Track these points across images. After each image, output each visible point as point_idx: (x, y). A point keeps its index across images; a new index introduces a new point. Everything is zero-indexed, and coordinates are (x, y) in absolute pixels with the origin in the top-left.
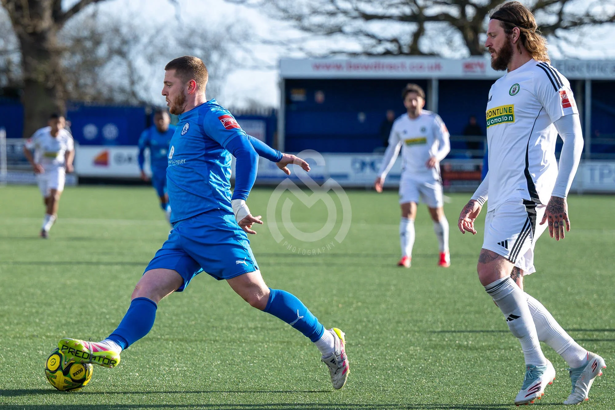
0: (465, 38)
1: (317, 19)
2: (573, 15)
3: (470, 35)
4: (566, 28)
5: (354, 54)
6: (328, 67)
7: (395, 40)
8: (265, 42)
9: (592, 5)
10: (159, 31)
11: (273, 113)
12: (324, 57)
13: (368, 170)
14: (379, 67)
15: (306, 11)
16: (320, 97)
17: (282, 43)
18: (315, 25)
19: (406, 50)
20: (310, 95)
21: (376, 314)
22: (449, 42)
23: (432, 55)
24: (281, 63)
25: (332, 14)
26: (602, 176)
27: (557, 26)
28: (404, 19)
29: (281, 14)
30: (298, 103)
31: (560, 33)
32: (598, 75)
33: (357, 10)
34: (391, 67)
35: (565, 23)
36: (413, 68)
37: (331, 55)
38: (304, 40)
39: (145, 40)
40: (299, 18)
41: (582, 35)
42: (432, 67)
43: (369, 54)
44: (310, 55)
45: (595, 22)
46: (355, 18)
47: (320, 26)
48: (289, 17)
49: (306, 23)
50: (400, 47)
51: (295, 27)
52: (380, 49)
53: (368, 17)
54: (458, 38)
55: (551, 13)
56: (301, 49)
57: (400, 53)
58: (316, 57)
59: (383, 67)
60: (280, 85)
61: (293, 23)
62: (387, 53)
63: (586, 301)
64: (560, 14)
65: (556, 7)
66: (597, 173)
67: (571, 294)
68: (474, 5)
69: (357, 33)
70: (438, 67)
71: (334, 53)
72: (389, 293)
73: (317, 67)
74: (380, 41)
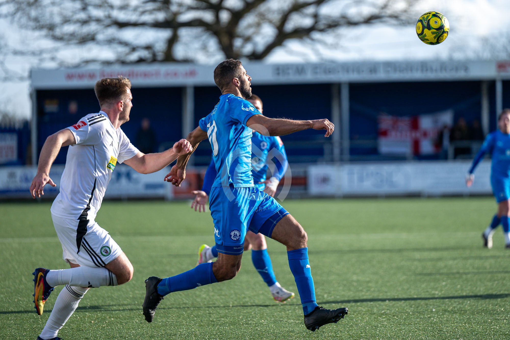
0: (220, 42)
1: (69, 28)
2: (328, 17)
3: (225, 40)
4: (322, 31)
5: (108, 63)
6: (81, 76)
7: (148, 48)
8: (16, 53)
9: (348, 6)
11: (26, 124)
12: (77, 66)
13: (124, 181)
14: (133, 75)
15: (57, 20)
16: (73, 107)
17: (33, 54)
18: (67, 34)
19: (160, 56)
20: (64, 106)
21: (129, 329)
22: (204, 48)
23: (186, 61)
24: (32, 74)
25: (85, 22)
26: (361, 179)
27: (312, 29)
28: (157, 25)
29: (32, 24)
30: (51, 114)
31: (316, 35)
32: (355, 77)
33: (109, 17)
34: (146, 75)
35: (321, 25)
36: (167, 74)
37: (83, 65)
38: (56, 50)
40: (51, 27)
41: (338, 36)
42: (186, 74)
43: (123, 63)
44: (62, 64)
45: (351, 23)
46: (108, 26)
47: (72, 35)
48: (41, 28)
49: (58, 32)
50: (154, 55)
51: (46, 36)
52: (134, 56)
53: (122, 25)
54: (213, 44)
55: (306, 16)
56: (53, 59)
57: (154, 60)
58: (68, 67)
59: (137, 75)
60: (31, 96)
61: (44, 32)
62: (141, 61)
64: (316, 16)
65: (311, 10)
66: (356, 177)
68: (228, 9)
69: (111, 41)
70: (192, 73)
71: (87, 62)
73: (70, 77)
74: (134, 49)
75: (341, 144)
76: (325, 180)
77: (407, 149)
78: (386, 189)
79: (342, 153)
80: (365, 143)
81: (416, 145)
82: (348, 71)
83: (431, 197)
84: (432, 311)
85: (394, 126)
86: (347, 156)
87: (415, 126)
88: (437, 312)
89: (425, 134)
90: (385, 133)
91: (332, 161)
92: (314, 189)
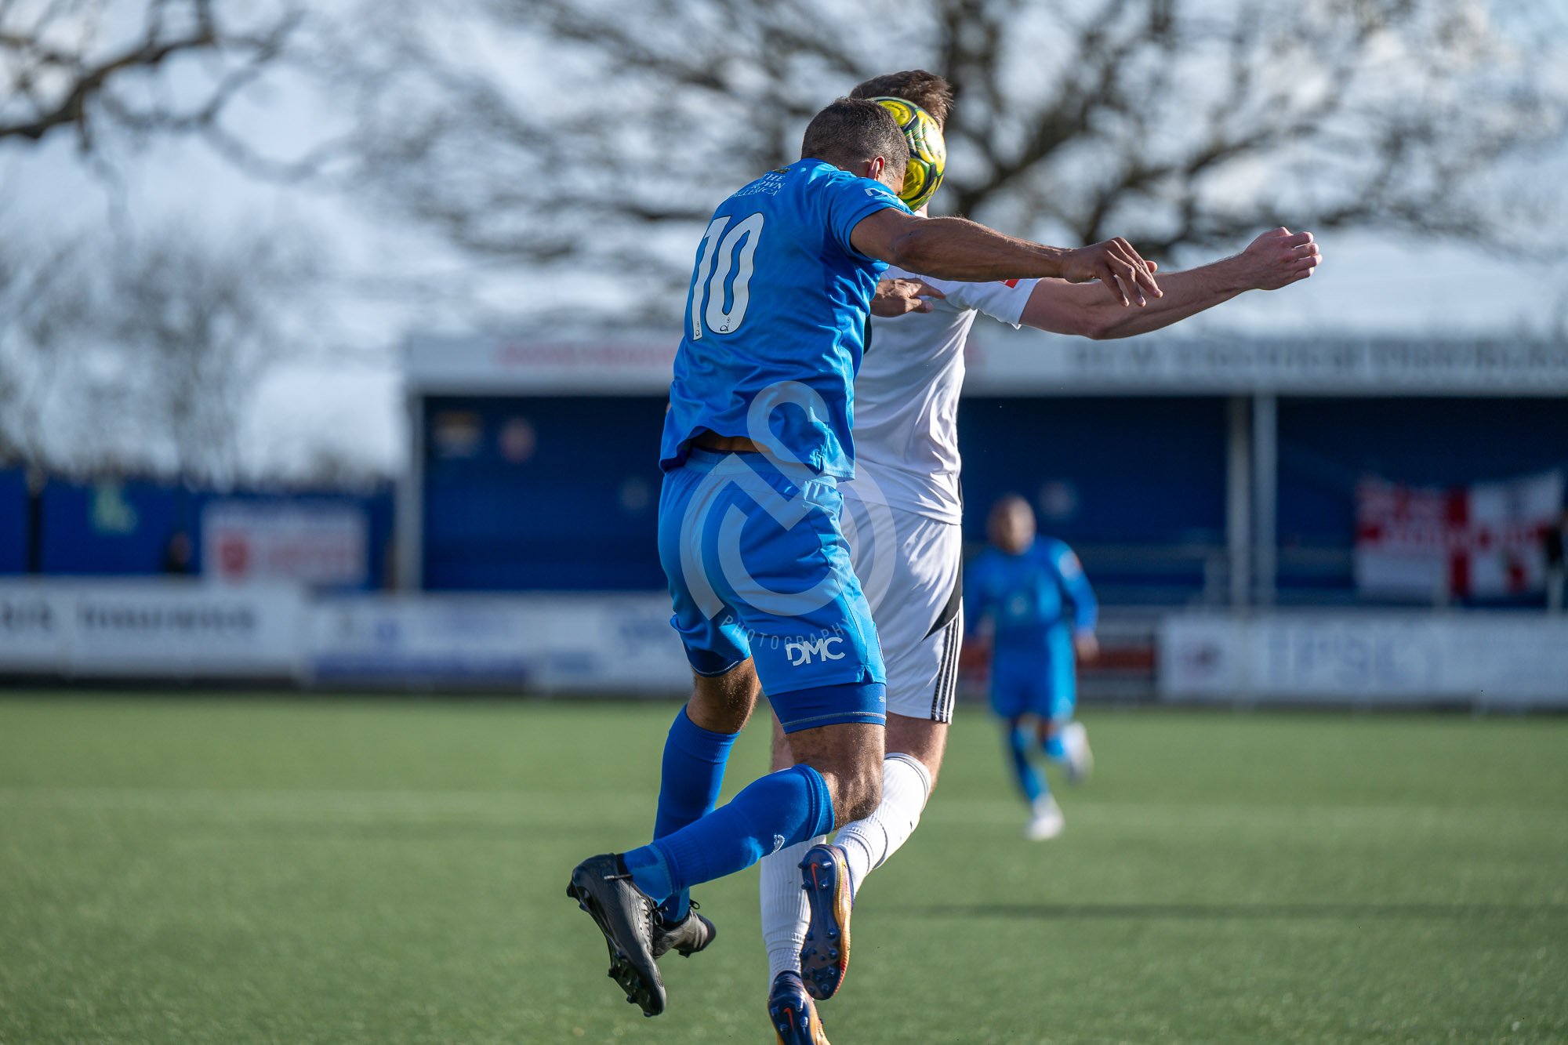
1: (511, 224)
5: (612, 325)
10: (64, 255)
16: (517, 439)
20: (491, 434)
24: (412, 345)
25: (549, 208)
27: (1178, 241)
32: (1295, 377)
35: (1200, 232)
39: (24, 279)
40: (458, 218)
48: (429, 213)
53: (653, 217)
55: (1162, 203)
63: (1264, 1011)
64: (1186, 206)
65: (1173, 189)
66: (1291, 654)
67: (1220, 993)
72: (712, 995)
73: (515, 354)
75: (1253, 560)
76: (1206, 658)
77: (1433, 577)
78: (1373, 686)
79: (1254, 581)
80: (1317, 558)
81: (1460, 568)
82: (1273, 359)
83: (1500, 712)
84: (1509, 1030)
85: (1401, 514)
86: (1267, 590)
87: (1457, 513)
88: (1524, 1031)
89: (1485, 540)
90: (1374, 533)
91: (1225, 604)
92: (1177, 679)
